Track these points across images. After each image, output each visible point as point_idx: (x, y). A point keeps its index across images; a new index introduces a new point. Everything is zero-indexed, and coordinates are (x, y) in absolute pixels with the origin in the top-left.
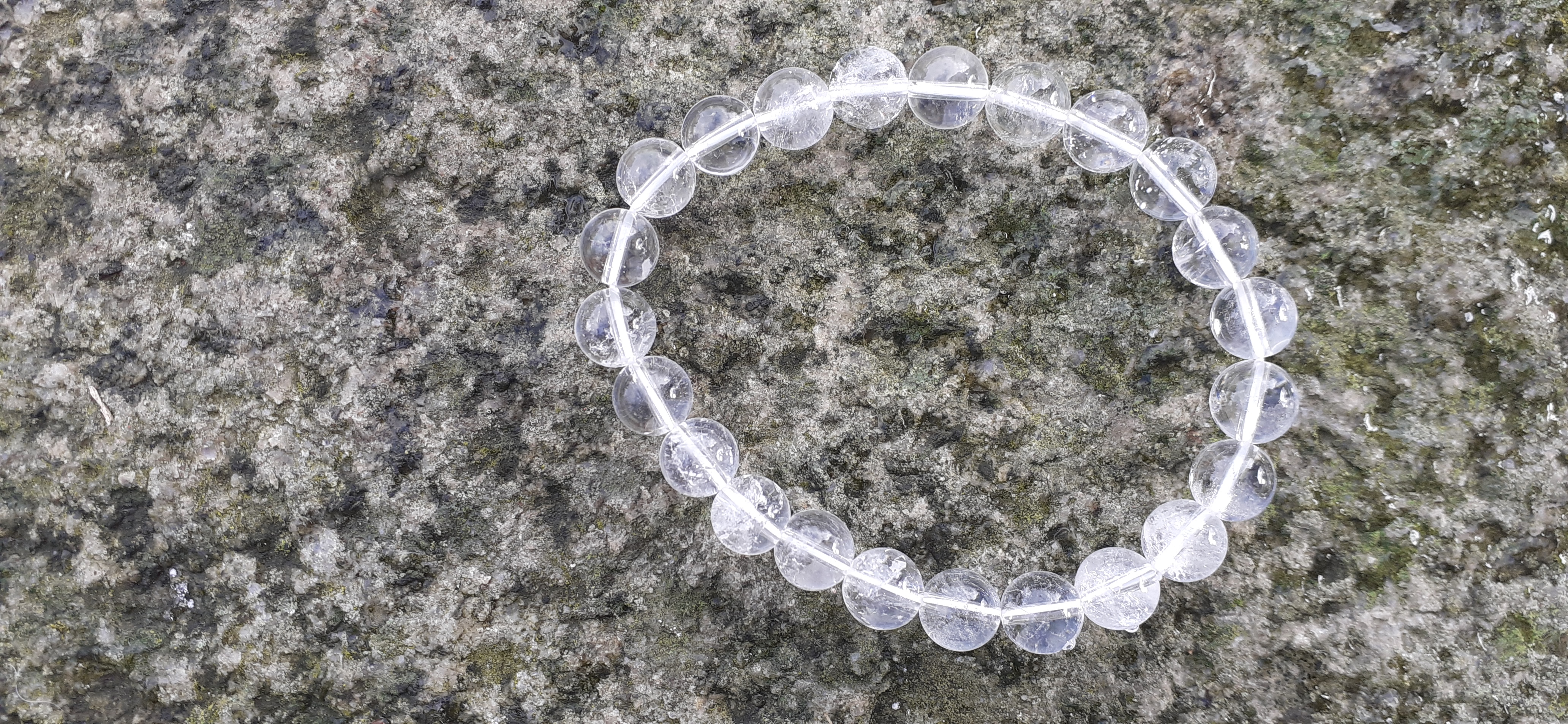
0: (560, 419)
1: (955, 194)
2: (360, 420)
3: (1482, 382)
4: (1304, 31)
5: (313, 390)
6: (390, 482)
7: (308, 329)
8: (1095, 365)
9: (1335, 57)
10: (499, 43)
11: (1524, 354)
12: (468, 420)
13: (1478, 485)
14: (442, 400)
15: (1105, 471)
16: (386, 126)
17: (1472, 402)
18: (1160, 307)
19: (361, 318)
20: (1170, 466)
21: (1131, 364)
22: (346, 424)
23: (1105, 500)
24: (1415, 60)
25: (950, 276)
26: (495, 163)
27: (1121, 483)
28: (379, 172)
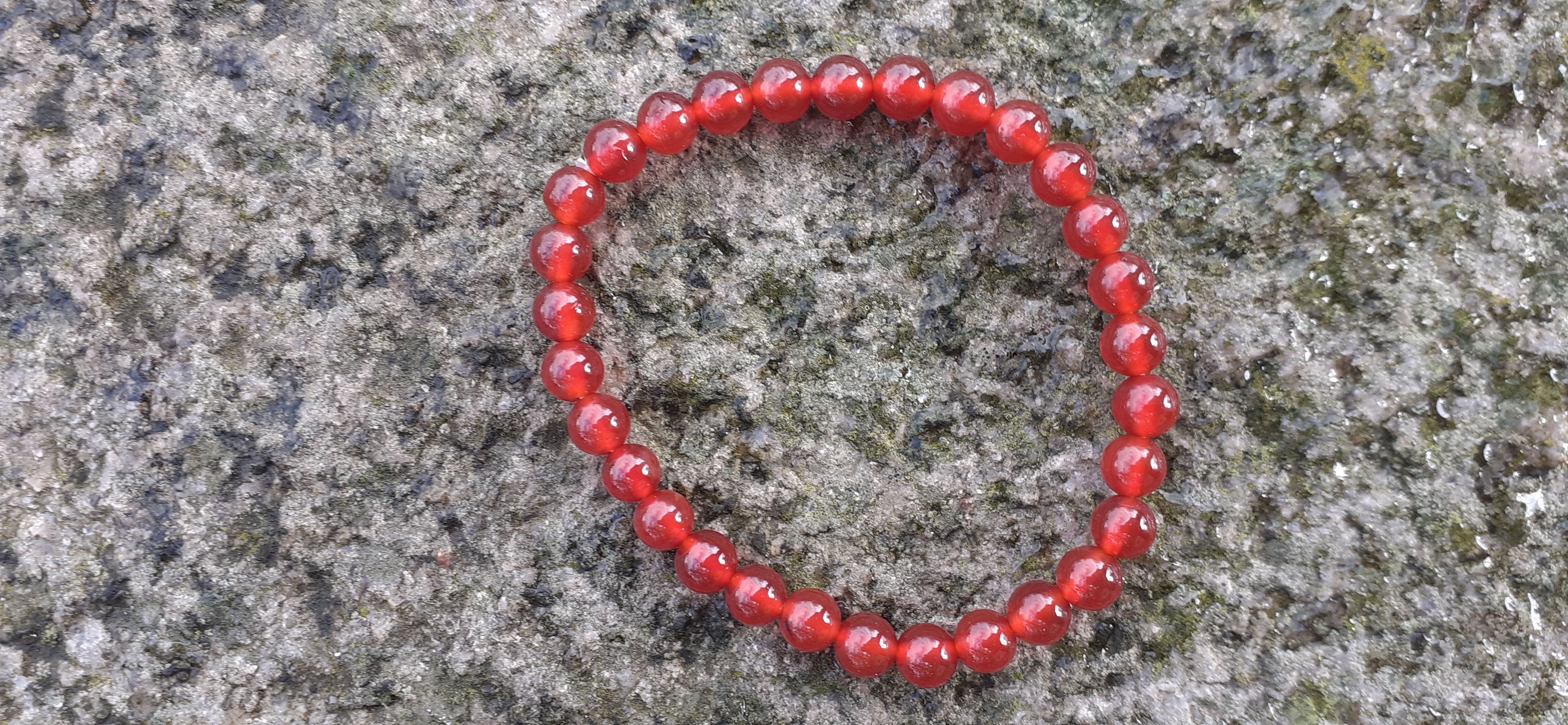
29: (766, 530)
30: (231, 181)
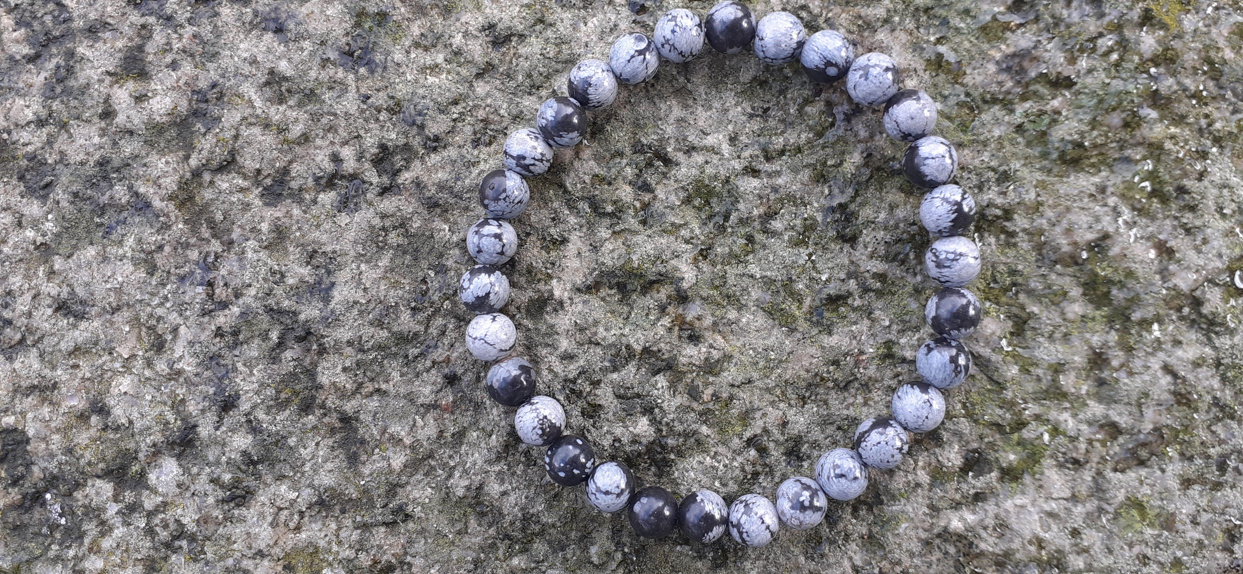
0: (348, 364)
1: (663, 169)
2: (190, 369)
3: (1098, 308)
4: (941, 24)
5: (153, 345)
6: (216, 418)
7: (147, 297)
8: (778, 305)
9: (967, 44)
10: (290, 60)
11: (1131, 283)
12: (275, 367)
13: (1097, 393)
14: (253, 350)
15: (790, 390)
16: (203, 130)
17: (1090, 325)
18: (829, 256)
19: (187, 287)
20: (842, 385)
21: (808, 302)
22: (179, 373)
23: (791, 414)
24: (1032, 45)
25: (661, 236)
26: (289, 157)
27: (803, 400)
28: (198, 168)
29: (699, 382)
30: (276, 113)
